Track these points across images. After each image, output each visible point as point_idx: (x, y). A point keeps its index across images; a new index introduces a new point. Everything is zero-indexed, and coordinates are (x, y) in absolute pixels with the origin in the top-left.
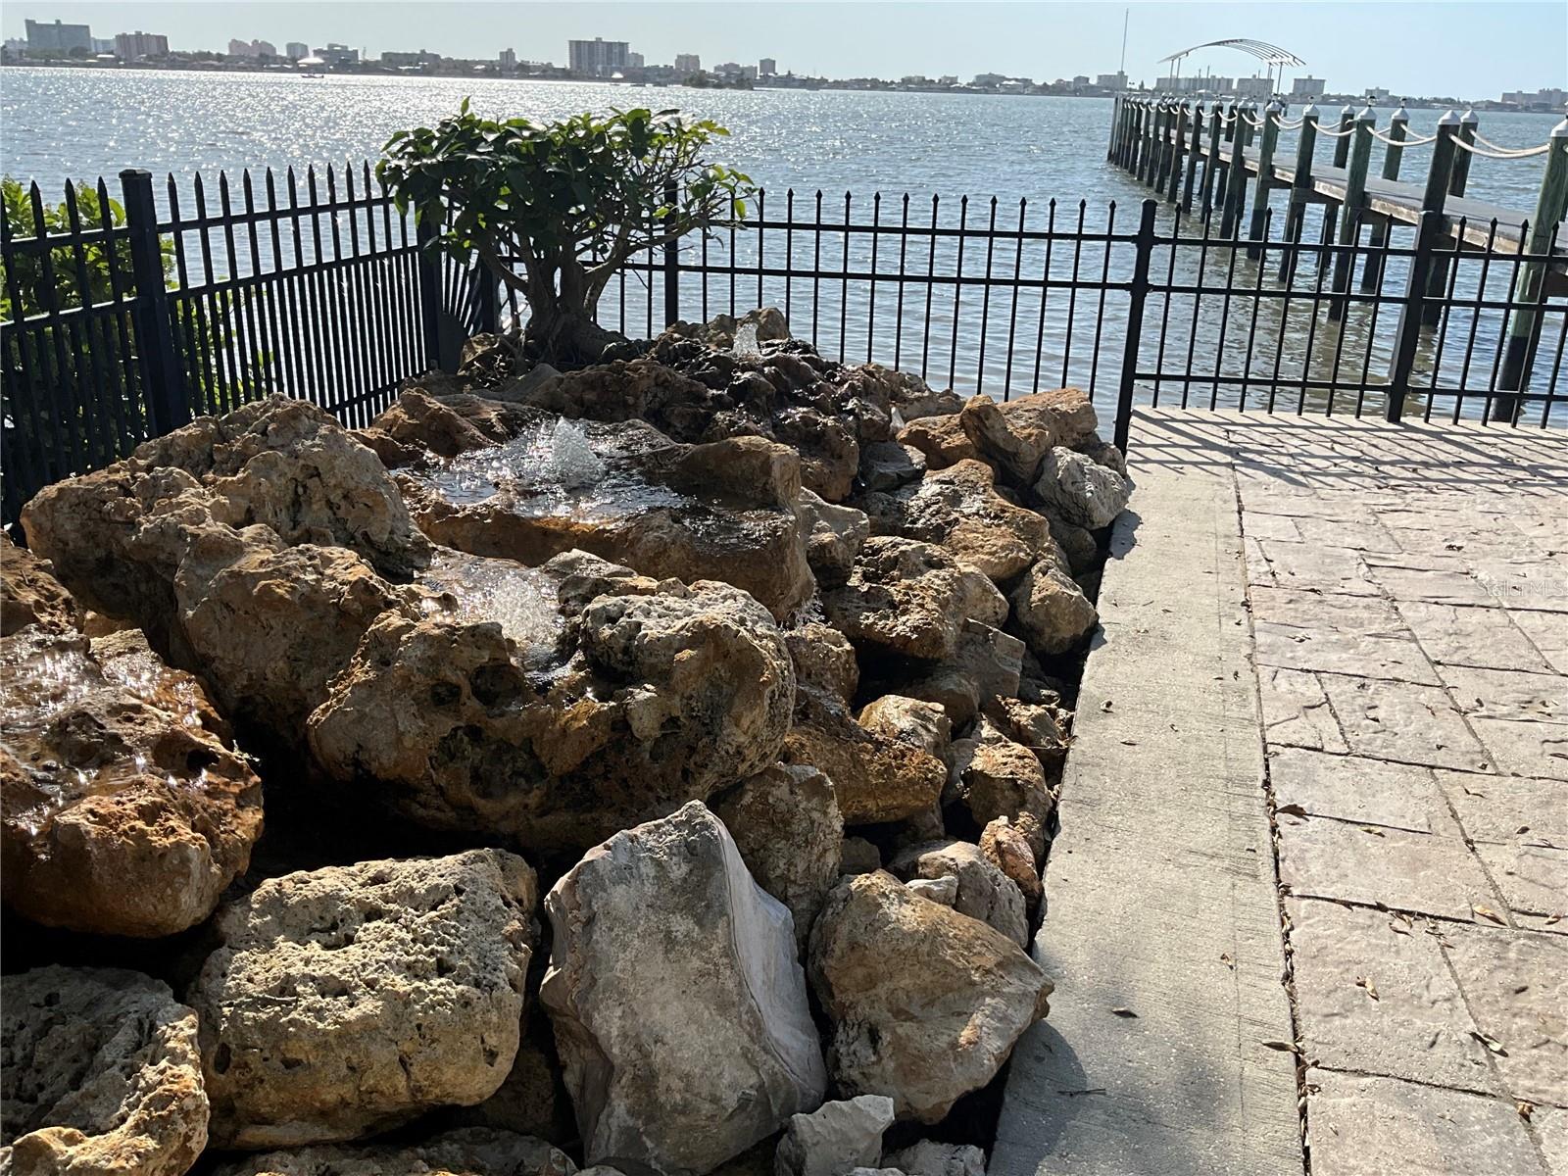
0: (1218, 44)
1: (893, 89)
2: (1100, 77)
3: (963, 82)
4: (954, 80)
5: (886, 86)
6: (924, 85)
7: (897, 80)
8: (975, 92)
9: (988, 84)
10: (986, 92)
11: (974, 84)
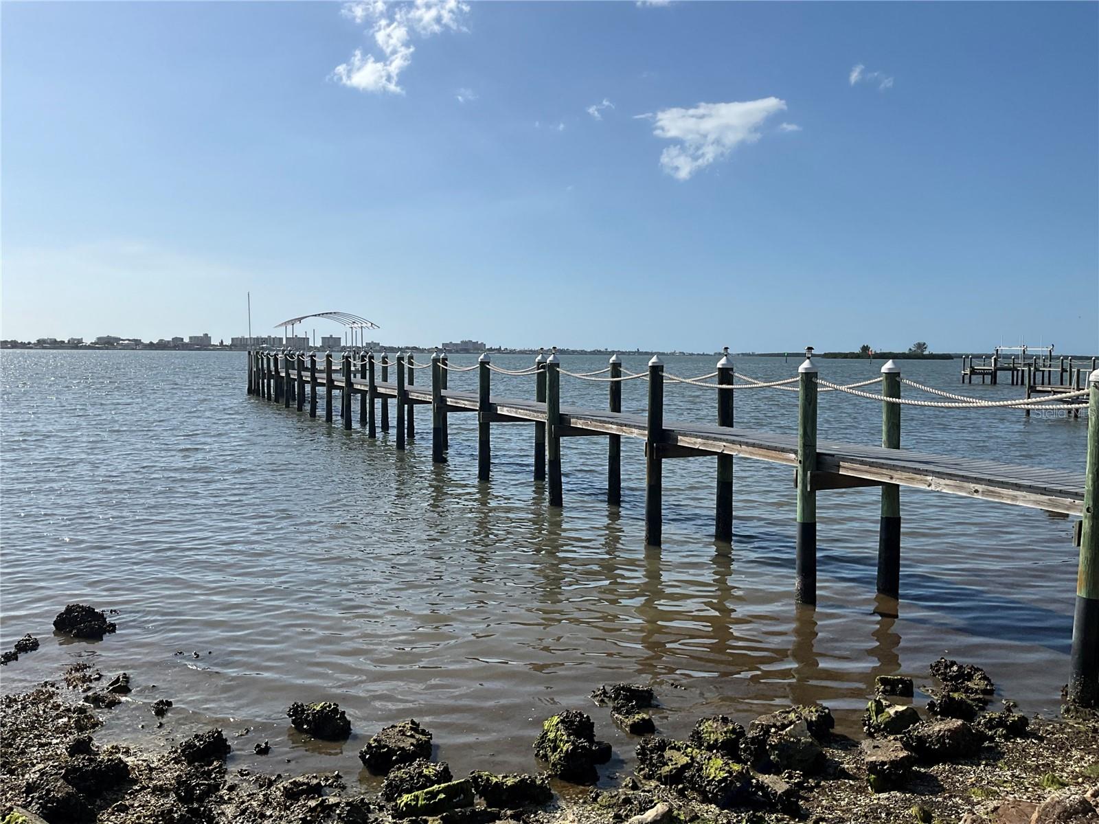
0: (315, 315)
1: (31, 348)
2: (191, 338)
3: (88, 341)
4: (80, 341)
5: (24, 346)
6: (55, 344)
7: (34, 341)
8: (98, 348)
9: (107, 343)
10: (107, 349)
11: (96, 343)
